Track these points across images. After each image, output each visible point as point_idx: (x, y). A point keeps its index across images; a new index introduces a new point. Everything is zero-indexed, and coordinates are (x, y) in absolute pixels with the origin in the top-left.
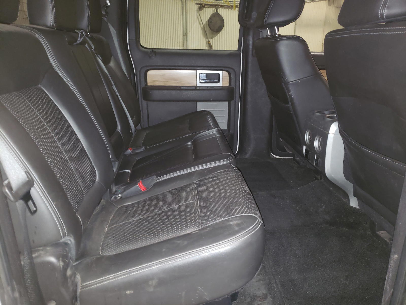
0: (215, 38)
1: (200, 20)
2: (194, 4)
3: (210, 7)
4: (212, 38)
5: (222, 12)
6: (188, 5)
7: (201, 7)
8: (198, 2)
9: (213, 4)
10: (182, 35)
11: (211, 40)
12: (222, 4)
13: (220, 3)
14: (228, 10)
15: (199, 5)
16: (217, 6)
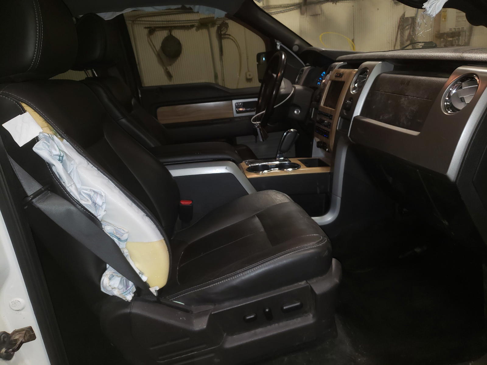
0: (174, 64)
1: (153, 46)
2: (143, 28)
4: (170, 65)
5: (178, 34)
7: (152, 31)
8: (146, 26)
9: (166, 25)
11: (169, 68)
12: (176, 25)
13: (174, 24)
15: (149, 29)
16: (170, 28)
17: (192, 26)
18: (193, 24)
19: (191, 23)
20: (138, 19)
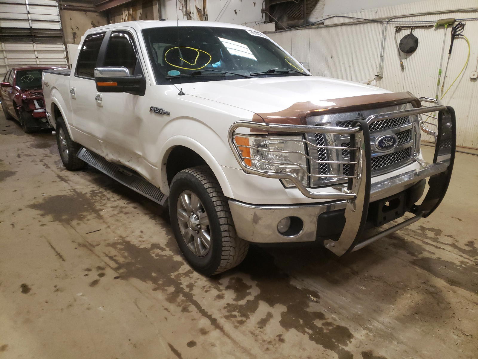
0: (409, 58)
2: (393, 27)
3: (408, 29)
4: (406, 59)
5: (417, 33)
6: (388, 28)
7: (399, 29)
8: (397, 26)
9: (410, 25)
10: (380, 56)
11: (404, 61)
12: (418, 25)
14: (424, 30)
15: (396, 28)
16: (412, 28)
17: (431, 26)
18: (432, 24)
19: (431, 23)
20: (392, 20)
